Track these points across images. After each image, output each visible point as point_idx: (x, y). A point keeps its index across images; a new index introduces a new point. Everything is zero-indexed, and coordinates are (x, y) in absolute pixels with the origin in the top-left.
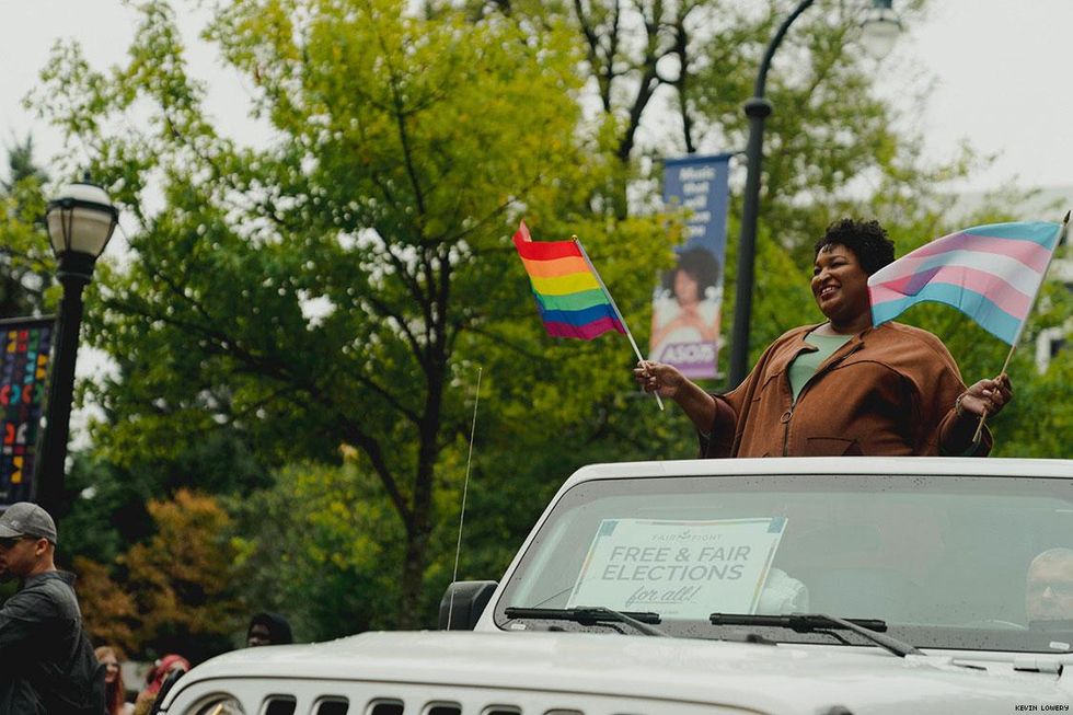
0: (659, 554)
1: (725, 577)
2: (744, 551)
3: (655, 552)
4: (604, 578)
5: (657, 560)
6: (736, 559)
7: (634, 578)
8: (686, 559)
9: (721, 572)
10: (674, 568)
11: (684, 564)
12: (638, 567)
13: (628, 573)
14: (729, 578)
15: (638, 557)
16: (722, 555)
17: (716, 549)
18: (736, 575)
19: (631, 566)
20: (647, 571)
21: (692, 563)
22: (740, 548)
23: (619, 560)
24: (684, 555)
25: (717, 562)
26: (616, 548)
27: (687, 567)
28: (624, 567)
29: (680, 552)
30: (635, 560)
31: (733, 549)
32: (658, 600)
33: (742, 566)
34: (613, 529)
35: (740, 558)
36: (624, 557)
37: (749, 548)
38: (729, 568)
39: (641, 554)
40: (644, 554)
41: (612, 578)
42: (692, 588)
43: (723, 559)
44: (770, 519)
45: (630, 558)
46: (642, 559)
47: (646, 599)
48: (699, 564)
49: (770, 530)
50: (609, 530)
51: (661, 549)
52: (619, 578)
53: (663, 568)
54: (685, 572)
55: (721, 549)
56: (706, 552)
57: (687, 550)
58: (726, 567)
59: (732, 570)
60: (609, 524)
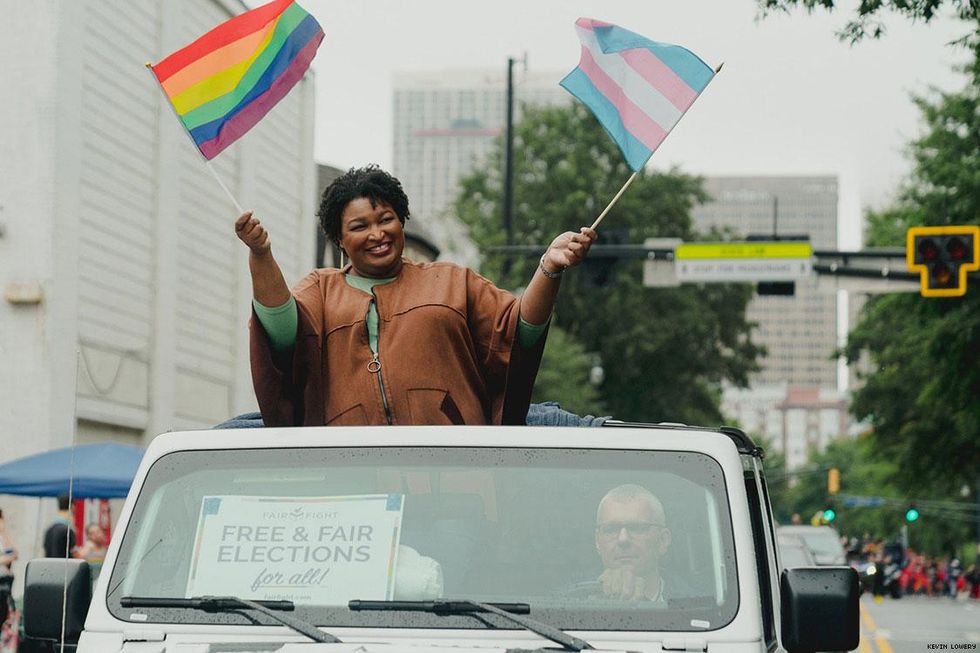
0: (274, 534)
1: (353, 558)
2: (365, 531)
3: (269, 532)
4: (220, 560)
5: (273, 539)
6: (359, 539)
7: (253, 560)
8: (305, 539)
9: (347, 554)
10: (295, 549)
11: (303, 543)
12: (255, 548)
13: (245, 553)
14: (357, 560)
15: (252, 536)
16: (344, 536)
17: (336, 528)
18: (364, 557)
19: (247, 547)
20: (266, 552)
21: (313, 542)
22: (361, 528)
23: (231, 540)
24: (300, 534)
25: (339, 542)
26: (226, 527)
27: (308, 548)
28: (239, 548)
29: (297, 530)
30: (248, 539)
31: (353, 528)
32: (286, 583)
33: (368, 547)
34: (218, 506)
35: (364, 538)
36: (236, 534)
37: (371, 529)
38: (354, 550)
39: (254, 532)
40: (258, 533)
41: (229, 561)
42: (319, 570)
43: (345, 540)
44: (387, 496)
45: (243, 538)
46: (257, 539)
47: (273, 583)
48: (320, 544)
49: (389, 508)
50: (213, 507)
51: (275, 529)
52: (236, 560)
53: (283, 549)
54: (307, 554)
55: (341, 528)
56: (325, 531)
57: (303, 530)
58: (351, 548)
59: (358, 551)
60: (212, 501)
